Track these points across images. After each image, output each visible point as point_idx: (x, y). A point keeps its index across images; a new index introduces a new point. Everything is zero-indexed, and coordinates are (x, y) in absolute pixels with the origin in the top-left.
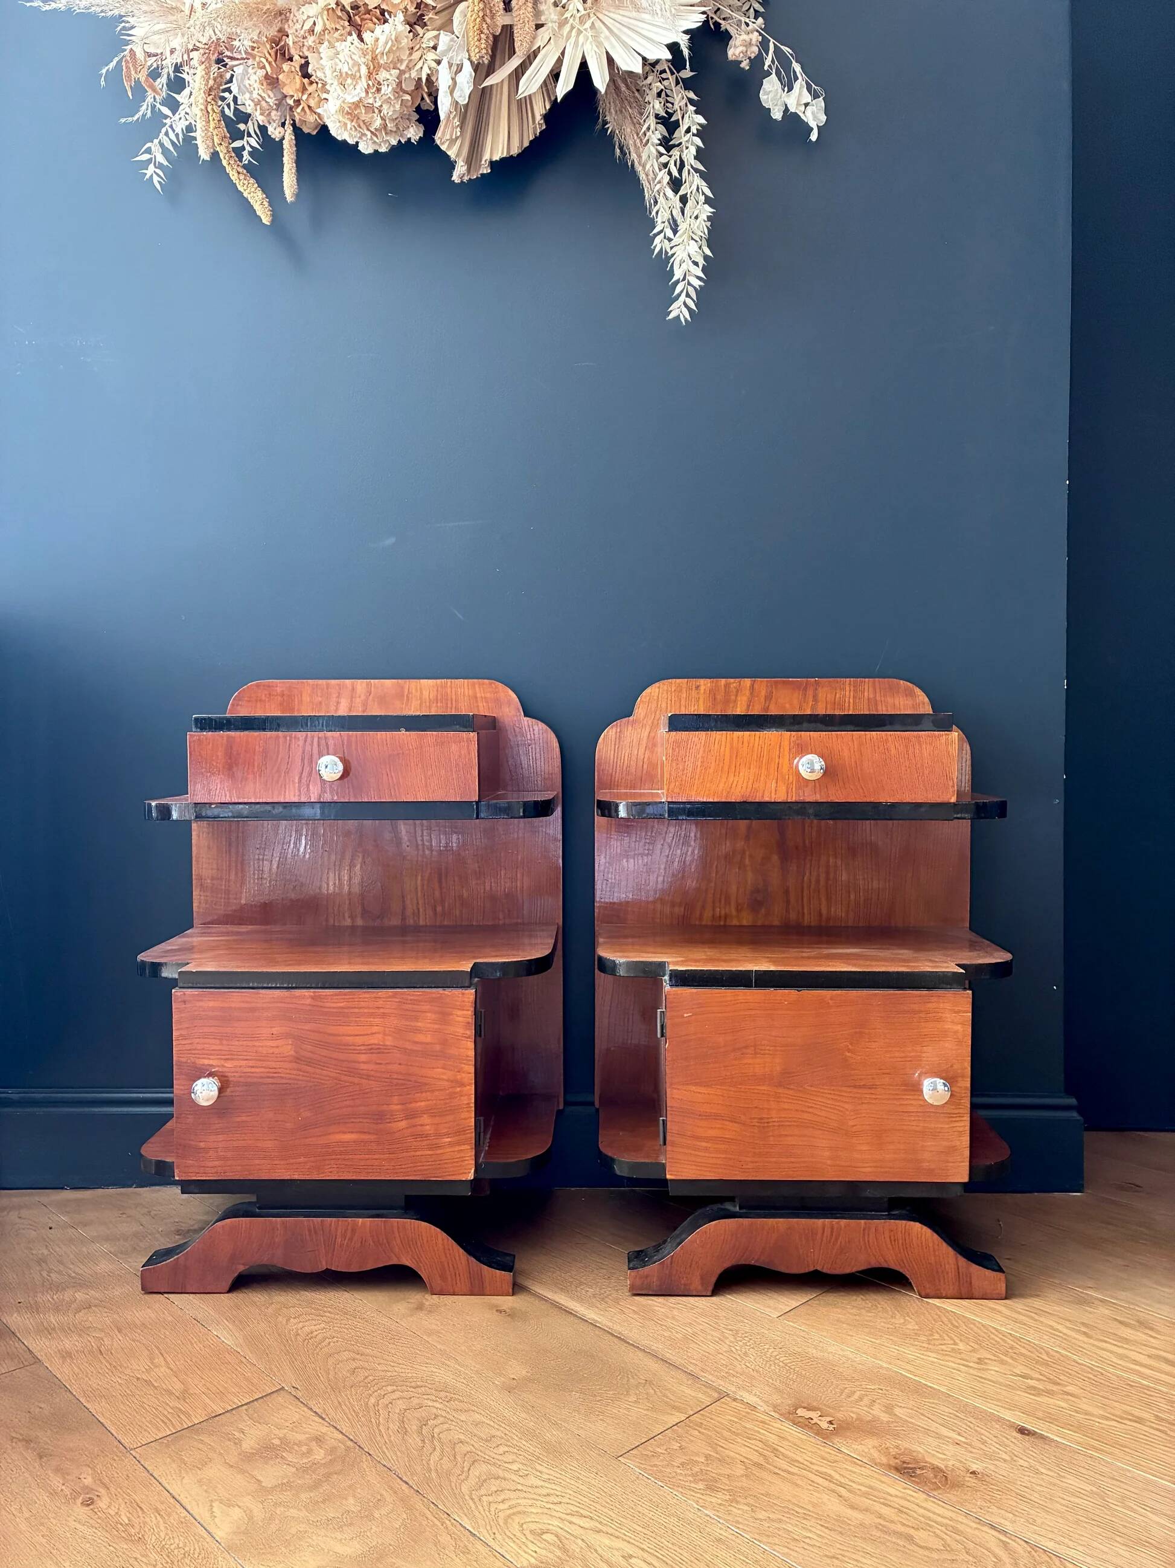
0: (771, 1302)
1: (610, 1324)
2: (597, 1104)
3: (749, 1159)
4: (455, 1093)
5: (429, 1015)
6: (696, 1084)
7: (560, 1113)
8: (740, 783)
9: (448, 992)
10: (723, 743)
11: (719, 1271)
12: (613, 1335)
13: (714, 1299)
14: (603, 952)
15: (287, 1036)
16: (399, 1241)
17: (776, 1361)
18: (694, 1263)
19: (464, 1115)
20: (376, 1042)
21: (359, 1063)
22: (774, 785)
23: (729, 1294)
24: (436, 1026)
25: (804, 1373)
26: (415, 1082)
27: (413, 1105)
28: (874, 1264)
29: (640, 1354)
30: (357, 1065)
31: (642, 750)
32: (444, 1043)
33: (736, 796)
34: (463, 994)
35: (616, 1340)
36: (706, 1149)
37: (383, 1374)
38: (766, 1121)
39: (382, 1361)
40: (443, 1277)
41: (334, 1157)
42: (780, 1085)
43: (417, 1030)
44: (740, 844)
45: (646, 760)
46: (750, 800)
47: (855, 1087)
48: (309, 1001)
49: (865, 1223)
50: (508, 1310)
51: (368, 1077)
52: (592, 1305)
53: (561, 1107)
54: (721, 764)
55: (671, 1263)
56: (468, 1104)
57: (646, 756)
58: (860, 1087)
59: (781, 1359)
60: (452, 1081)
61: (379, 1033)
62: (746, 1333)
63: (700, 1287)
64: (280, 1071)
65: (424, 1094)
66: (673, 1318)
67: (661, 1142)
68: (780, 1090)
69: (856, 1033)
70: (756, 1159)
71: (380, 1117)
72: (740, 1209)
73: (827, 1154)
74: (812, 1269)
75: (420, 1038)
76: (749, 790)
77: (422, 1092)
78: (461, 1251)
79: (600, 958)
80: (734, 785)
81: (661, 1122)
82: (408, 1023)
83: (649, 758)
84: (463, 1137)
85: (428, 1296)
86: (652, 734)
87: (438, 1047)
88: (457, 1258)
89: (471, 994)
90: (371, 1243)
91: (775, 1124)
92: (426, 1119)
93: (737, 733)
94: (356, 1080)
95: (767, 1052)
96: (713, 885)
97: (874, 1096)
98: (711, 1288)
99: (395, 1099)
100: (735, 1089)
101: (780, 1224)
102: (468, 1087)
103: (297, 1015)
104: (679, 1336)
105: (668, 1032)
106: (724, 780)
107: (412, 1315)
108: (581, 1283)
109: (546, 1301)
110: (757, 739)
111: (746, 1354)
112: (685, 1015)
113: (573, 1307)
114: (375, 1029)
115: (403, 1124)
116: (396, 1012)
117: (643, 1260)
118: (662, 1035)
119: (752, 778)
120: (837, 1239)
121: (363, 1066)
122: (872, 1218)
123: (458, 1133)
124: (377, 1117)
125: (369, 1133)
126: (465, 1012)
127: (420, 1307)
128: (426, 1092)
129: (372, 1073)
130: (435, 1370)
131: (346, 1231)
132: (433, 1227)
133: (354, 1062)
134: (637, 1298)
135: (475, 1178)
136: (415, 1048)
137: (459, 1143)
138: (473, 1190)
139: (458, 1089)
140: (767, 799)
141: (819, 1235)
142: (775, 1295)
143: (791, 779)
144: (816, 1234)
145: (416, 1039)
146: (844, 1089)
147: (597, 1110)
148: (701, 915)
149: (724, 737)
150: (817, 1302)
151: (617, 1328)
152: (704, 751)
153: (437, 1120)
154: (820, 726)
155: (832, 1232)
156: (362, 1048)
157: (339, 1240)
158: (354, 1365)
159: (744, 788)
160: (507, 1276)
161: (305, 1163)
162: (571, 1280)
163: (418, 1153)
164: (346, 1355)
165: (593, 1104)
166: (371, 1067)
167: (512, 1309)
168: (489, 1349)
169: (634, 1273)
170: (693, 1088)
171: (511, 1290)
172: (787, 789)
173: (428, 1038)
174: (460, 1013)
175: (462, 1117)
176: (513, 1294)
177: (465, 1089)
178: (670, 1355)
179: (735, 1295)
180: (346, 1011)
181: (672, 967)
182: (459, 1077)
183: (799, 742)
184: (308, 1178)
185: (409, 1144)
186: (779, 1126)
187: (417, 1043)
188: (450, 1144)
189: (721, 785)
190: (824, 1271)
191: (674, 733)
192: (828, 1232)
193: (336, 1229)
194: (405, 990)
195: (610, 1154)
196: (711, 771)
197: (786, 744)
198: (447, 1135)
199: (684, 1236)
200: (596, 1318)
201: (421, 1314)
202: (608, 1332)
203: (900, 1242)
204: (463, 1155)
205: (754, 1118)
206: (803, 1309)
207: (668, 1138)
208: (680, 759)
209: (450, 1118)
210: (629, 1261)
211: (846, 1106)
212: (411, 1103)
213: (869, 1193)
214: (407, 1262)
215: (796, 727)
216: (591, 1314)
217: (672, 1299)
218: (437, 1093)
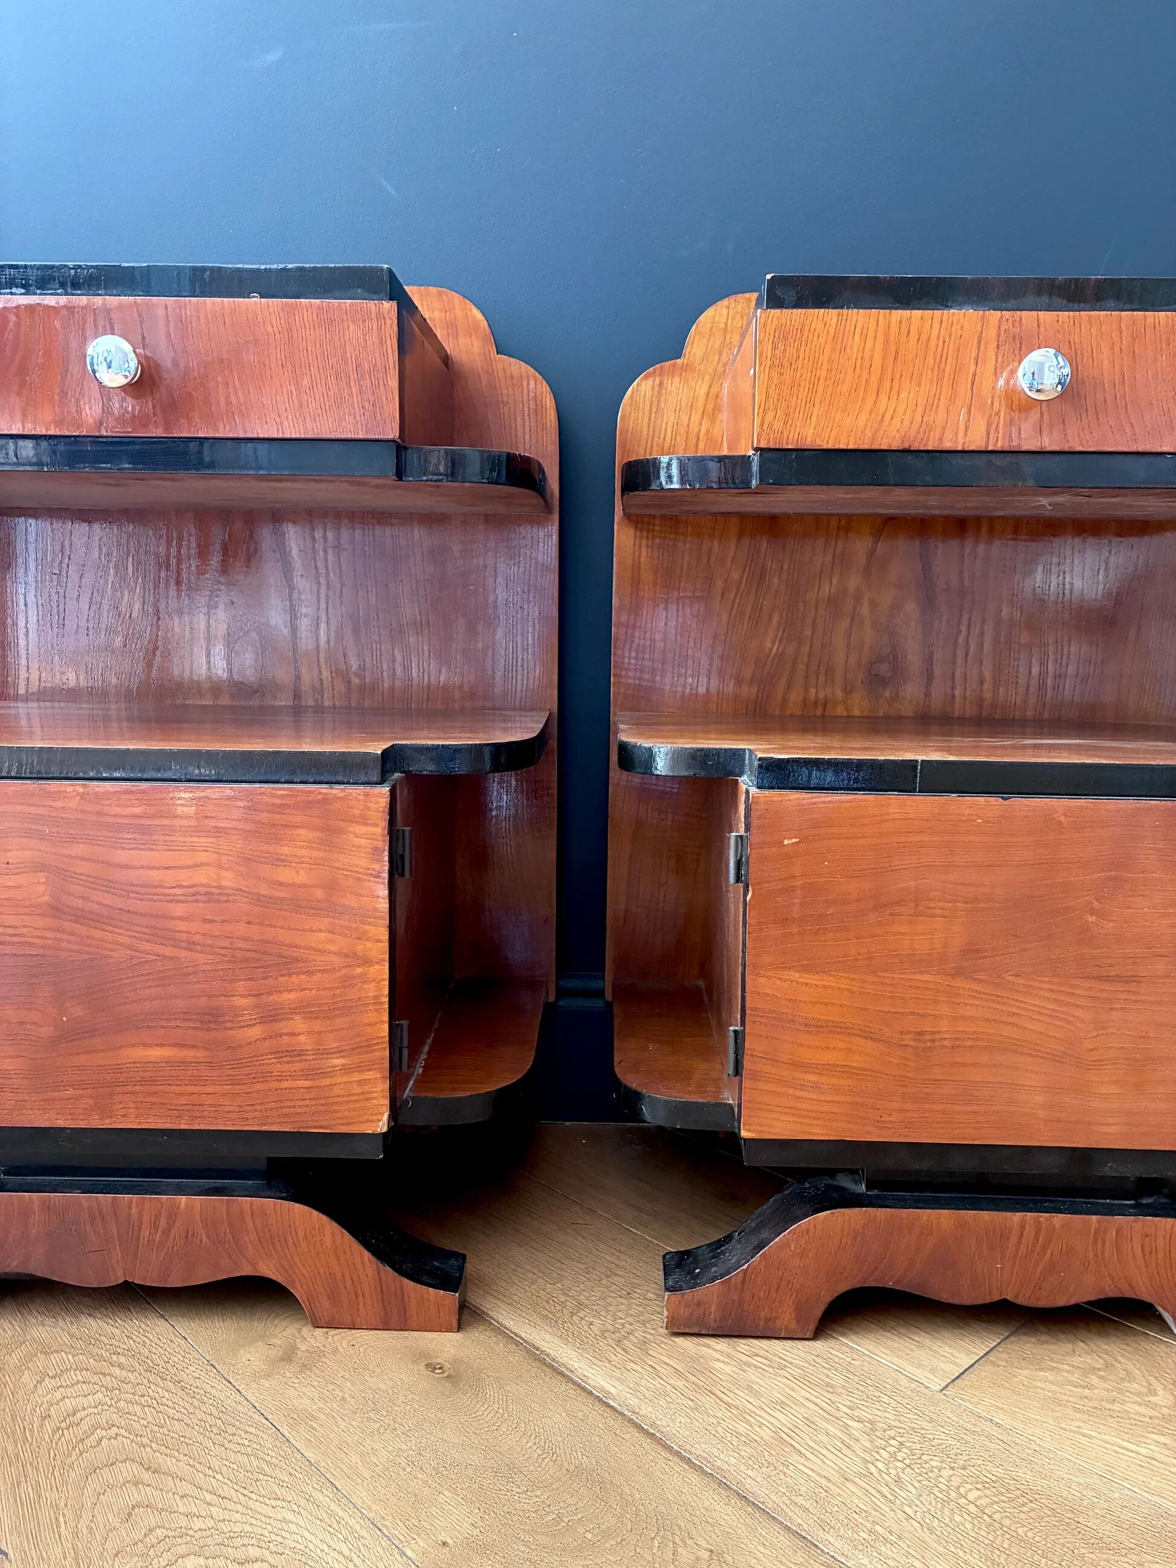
0: (922, 1355)
1: (633, 1401)
2: (608, 996)
3: (894, 1105)
4: (354, 977)
5: (302, 832)
6: (804, 969)
7: (548, 1006)
8: (900, 410)
9: (337, 790)
10: (871, 334)
11: (827, 1298)
12: (639, 1428)
13: (818, 1345)
14: (627, 735)
15: (38, 867)
16: (253, 1236)
17: (963, 1501)
18: (783, 1283)
19: (370, 1017)
20: (204, 881)
21: (173, 918)
22: (962, 417)
23: (843, 1335)
24: (315, 854)
25: (1020, 1531)
26: (280, 956)
27: (273, 998)
28: (1110, 1292)
29: (694, 1478)
30: (171, 924)
31: (696, 418)
32: (332, 886)
33: (889, 438)
34: (367, 795)
35: (647, 1443)
36: (816, 1086)
37: (183, 1522)
38: (927, 1037)
39: (190, 1490)
40: (334, 1297)
41: (130, 1088)
42: (958, 973)
43: (279, 861)
44: (853, 581)
45: (702, 434)
46: (915, 446)
47: (1100, 978)
48: (73, 804)
49: (1099, 1221)
50: (447, 1366)
51: (190, 946)
52: (601, 1357)
53: (552, 998)
54: (865, 376)
55: (743, 1283)
56: (376, 997)
57: (704, 428)
58: (1108, 979)
59: (971, 1496)
60: (347, 956)
61: (208, 864)
62: (890, 1427)
63: (793, 1325)
64: (25, 931)
65: (294, 978)
66: (750, 1388)
67: (731, 1070)
68: (958, 983)
69: (1110, 878)
70: (908, 1106)
71: (213, 1018)
72: (868, 1189)
73: (1039, 1099)
74: (996, 1298)
75: (286, 875)
76: (915, 426)
77: (290, 975)
78: (367, 1254)
79: (623, 747)
80: (888, 416)
81: (732, 1034)
82: (265, 847)
83: (707, 432)
84: (366, 1057)
85: (307, 1331)
86: (714, 391)
87: (319, 893)
88: (359, 1267)
89: (381, 795)
90: (205, 1239)
91: (945, 1043)
92: (298, 1024)
93: (898, 315)
94: (168, 951)
95: (938, 911)
96: (806, 649)
97: (1133, 997)
98: (812, 1327)
99: (241, 986)
100: (877, 979)
101: (943, 1219)
102: (377, 967)
103: (54, 830)
104: (766, 1434)
105: (754, 871)
106: (868, 406)
107: (269, 1375)
108: (581, 1306)
109: (517, 1344)
110: (936, 326)
111: (898, 1481)
112: (786, 842)
113: (564, 1360)
114: (203, 857)
115: (256, 1032)
116: (240, 825)
117: (691, 1272)
118: (738, 879)
119: (922, 402)
120: (1045, 1248)
121: (182, 926)
122: (1111, 1211)
123: (357, 1049)
124: (208, 1018)
125: (194, 1047)
126: (370, 829)
127: (288, 1356)
128: (298, 974)
129: (197, 938)
130: (290, 1516)
131: (157, 1217)
132: (315, 1213)
133: (165, 917)
134: (680, 1340)
135: (390, 1129)
136: (276, 894)
137: (359, 1068)
138: (386, 1148)
139: (359, 970)
140: (948, 445)
141: (1014, 1239)
142: (925, 1339)
143: (996, 405)
144: (1008, 1238)
145: (282, 879)
146: (1078, 982)
147: (609, 1005)
148: (785, 700)
149: (873, 321)
150: (1005, 1356)
151: (649, 1412)
152: (834, 350)
153: (318, 1026)
154: (1058, 301)
155: (1037, 1236)
156: (179, 891)
157: (145, 1233)
158: (134, 1496)
159: (906, 423)
160: (448, 1299)
161: (76, 1099)
162: (562, 1298)
163: (285, 1084)
164: (127, 1470)
165: (600, 993)
166: (195, 926)
167: (456, 1361)
168: (403, 1462)
169: (676, 1297)
170: (795, 976)
171: (455, 1323)
172: (989, 425)
173: (302, 877)
174: (359, 829)
175: (366, 1021)
176: (459, 1328)
177: (372, 969)
178: (753, 1481)
179: (853, 1337)
180: (148, 822)
181: (760, 755)
182: (359, 948)
183: (1017, 330)
184: (83, 1125)
185: (269, 1068)
186: (953, 1047)
187: (281, 884)
188: (346, 1070)
189: (863, 418)
190: (1019, 1301)
191: (778, 311)
192: (1029, 1234)
193: (140, 1214)
194: (257, 785)
195: (634, 1086)
196: (845, 388)
197: (991, 333)
198: (339, 1053)
199: (765, 1234)
200: (608, 1387)
201: (288, 1371)
202: (630, 1420)
203: (1161, 1254)
204: (367, 1088)
205: (908, 1032)
206: (984, 1371)
207: (747, 1064)
208: (786, 364)
209: (341, 1022)
210: (667, 1274)
211: (1078, 1012)
212: (270, 994)
213: (1109, 1170)
214: (268, 1270)
215: (1012, 302)
216: (597, 1378)
217: (743, 1345)
218: (318, 976)
